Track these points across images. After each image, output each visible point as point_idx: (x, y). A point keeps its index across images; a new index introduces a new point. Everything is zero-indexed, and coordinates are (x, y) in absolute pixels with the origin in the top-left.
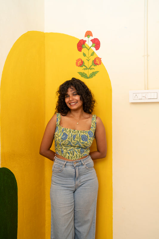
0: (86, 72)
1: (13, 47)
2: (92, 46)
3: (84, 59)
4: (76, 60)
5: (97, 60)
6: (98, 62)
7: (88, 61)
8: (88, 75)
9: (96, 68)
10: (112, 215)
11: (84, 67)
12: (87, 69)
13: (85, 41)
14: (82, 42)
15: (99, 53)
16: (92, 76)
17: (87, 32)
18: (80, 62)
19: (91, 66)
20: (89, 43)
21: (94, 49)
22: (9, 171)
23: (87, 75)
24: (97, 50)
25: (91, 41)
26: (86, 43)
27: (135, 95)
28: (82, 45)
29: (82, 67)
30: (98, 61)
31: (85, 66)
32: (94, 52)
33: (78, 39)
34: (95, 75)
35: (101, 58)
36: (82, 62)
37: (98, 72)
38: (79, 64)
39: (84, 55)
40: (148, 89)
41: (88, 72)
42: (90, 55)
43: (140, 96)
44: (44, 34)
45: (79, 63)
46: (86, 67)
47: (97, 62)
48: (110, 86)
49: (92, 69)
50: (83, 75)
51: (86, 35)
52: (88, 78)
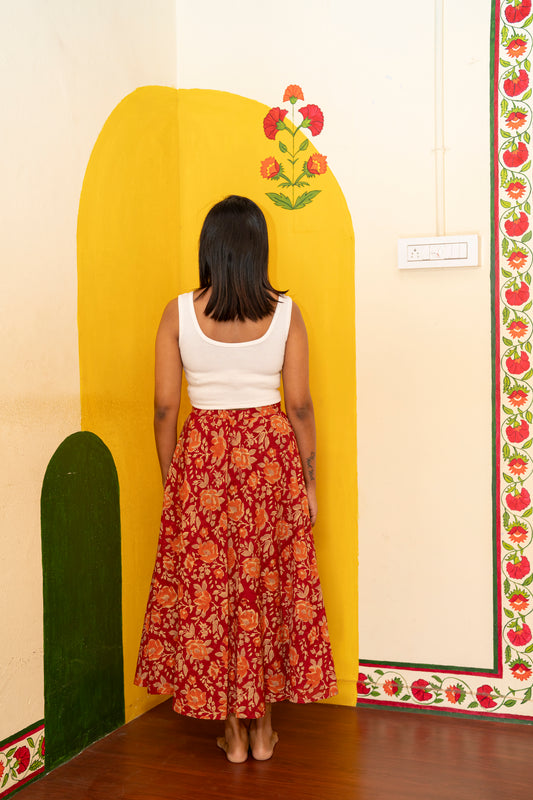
0: (287, 192)
1: (103, 128)
2: (301, 126)
3: (282, 159)
4: (262, 162)
5: (316, 162)
6: (319, 168)
7: (293, 163)
8: (293, 204)
9: (315, 182)
10: (357, 555)
11: (282, 180)
12: (289, 184)
13: (285, 112)
14: (277, 115)
15: (320, 144)
16: (304, 202)
17: (288, 89)
18: (271, 166)
19: (300, 178)
20: (294, 118)
21: (307, 133)
22: (98, 440)
23: (290, 198)
24: (314, 134)
25: (300, 111)
26: (287, 116)
27: (412, 249)
28: (277, 122)
29: (278, 178)
30: (319, 164)
31: (284, 177)
32: (307, 141)
33: (265, 106)
34: (310, 201)
35: (326, 157)
36: (278, 167)
37: (319, 191)
38: (268, 172)
39: (283, 148)
40: (445, 235)
41: (293, 194)
42: (297, 148)
43: (424, 253)
44: (176, 91)
45: (268, 168)
46: (287, 179)
47: (315, 166)
48: (351, 230)
49: (302, 184)
50: (279, 200)
51: (286, 95)
52: (293, 209)
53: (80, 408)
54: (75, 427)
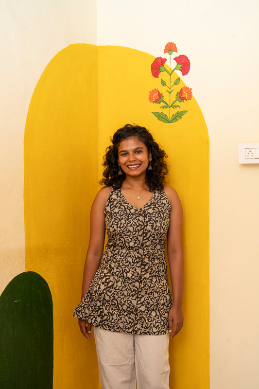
0: (166, 111)
1: (44, 71)
2: (175, 69)
3: (163, 90)
4: (150, 92)
5: (185, 92)
6: (187, 96)
7: (170, 93)
8: (170, 117)
9: (184, 106)
10: (209, 350)
11: (162, 104)
12: (167, 106)
13: (165, 60)
14: (160, 63)
15: (187, 80)
16: (177, 118)
17: (167, 45)
18: (155, 94)
19: (174, 102)
20: (171, 64)
21: (179, 73)
22: (38, 276)
23: (168, 117)
24: (184, 74)
25: (174, 59)
26: (166, 63)
27: (247, 151)
28: (160, 66)
29: (160, 103)
30: (186, 94)
31: (164, 102)
32: (178, 80)
33: (153, 56)
34: (181, 117)
35: (191, 89)
36: (160, 96)
37: (187, 111)
38: (154, 98)
39: (163, 83)
41: (170, 113)
42: (172, 83)
43: (256, 153)
44: (96, 47)
45: (154, 96)
46: (166, 103)
47: (184, 95)
48: (207, 136)
49: (176, 107)
50: (161, 117)
51: (165, 49)
52: (169, 122)
53: (24, 257)
54: (21, 269)
